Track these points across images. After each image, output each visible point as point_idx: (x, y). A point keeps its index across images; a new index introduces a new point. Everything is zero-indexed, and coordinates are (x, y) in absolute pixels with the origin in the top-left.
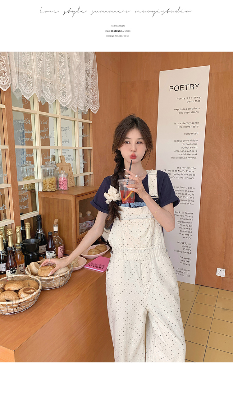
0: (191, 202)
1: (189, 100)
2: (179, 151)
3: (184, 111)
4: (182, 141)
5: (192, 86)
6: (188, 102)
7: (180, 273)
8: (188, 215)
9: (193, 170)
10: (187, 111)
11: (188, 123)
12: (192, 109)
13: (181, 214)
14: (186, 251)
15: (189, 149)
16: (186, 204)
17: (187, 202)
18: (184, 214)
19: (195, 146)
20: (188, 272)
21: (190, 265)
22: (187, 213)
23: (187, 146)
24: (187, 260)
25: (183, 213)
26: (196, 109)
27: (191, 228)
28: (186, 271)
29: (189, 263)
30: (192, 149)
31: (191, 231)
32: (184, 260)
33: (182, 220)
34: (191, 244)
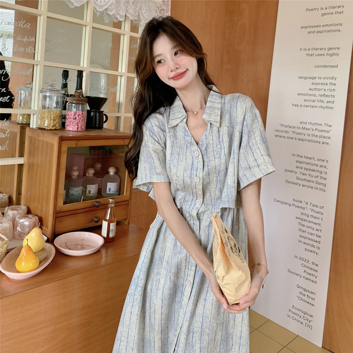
0: (322, 187)
1: (324, 11)
2: (304, 95)
3: (317, 29)
4: (310, 78)
6: (323, 15)
7: (295, 316)
8: (315, 208)
9: (327, 129)
10: (322, 29)
11: (321, 49)
12: (329, 25)
13: (303, 205)
14: (309, 277)
15: (322, 92)
16: (312, 188)
17: (314, 185)
18: (309, 207)
19: (332, 87)
20: (310, 319)
21: (313, 305)
22: (313, 206)
23: (319, 87)
24: (310, 295)
25: (307, 203)
26: (336, 25)
27: (319, 233)
28: (306, 316)
29: (312, 302)
30: (327, 93)
31: (318, 239)
32: (304, 293)
33: (305, 217)
34: (317, 265)
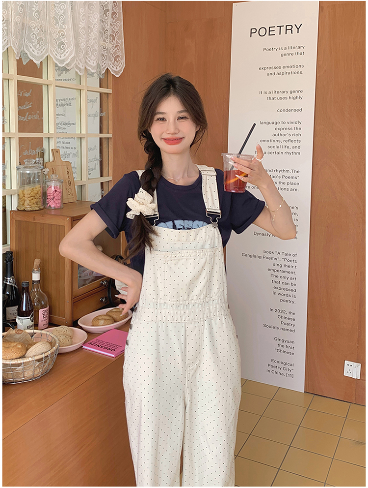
1: (284, 52)
2: (268, 141)
3: (277, 71)
4: (273, 123)
5: (289, 29)
6: (282, 55)
7: (275, 369)
8: (288, 257)
9: (296, 175)
10: (282, 70)
11: (283, 92)
12: (291, 67)
13: (275, 255)
14: (286, 327)
15: (287, 138)
18: (281, 256)
19: (297, 132)
20: (290, 368)
21: (293, 354)
22: (286, 255)
23: (282, 132)
24: (289, 345)
25: (279, 253)
26: (297, 67)
27: (293, 282)
28: (287, 366)
29: (291, 351)
30: (292, 138)
31: (293, 288)
32: (282, 344)
33: (278, 268)
34: (294, 314)
